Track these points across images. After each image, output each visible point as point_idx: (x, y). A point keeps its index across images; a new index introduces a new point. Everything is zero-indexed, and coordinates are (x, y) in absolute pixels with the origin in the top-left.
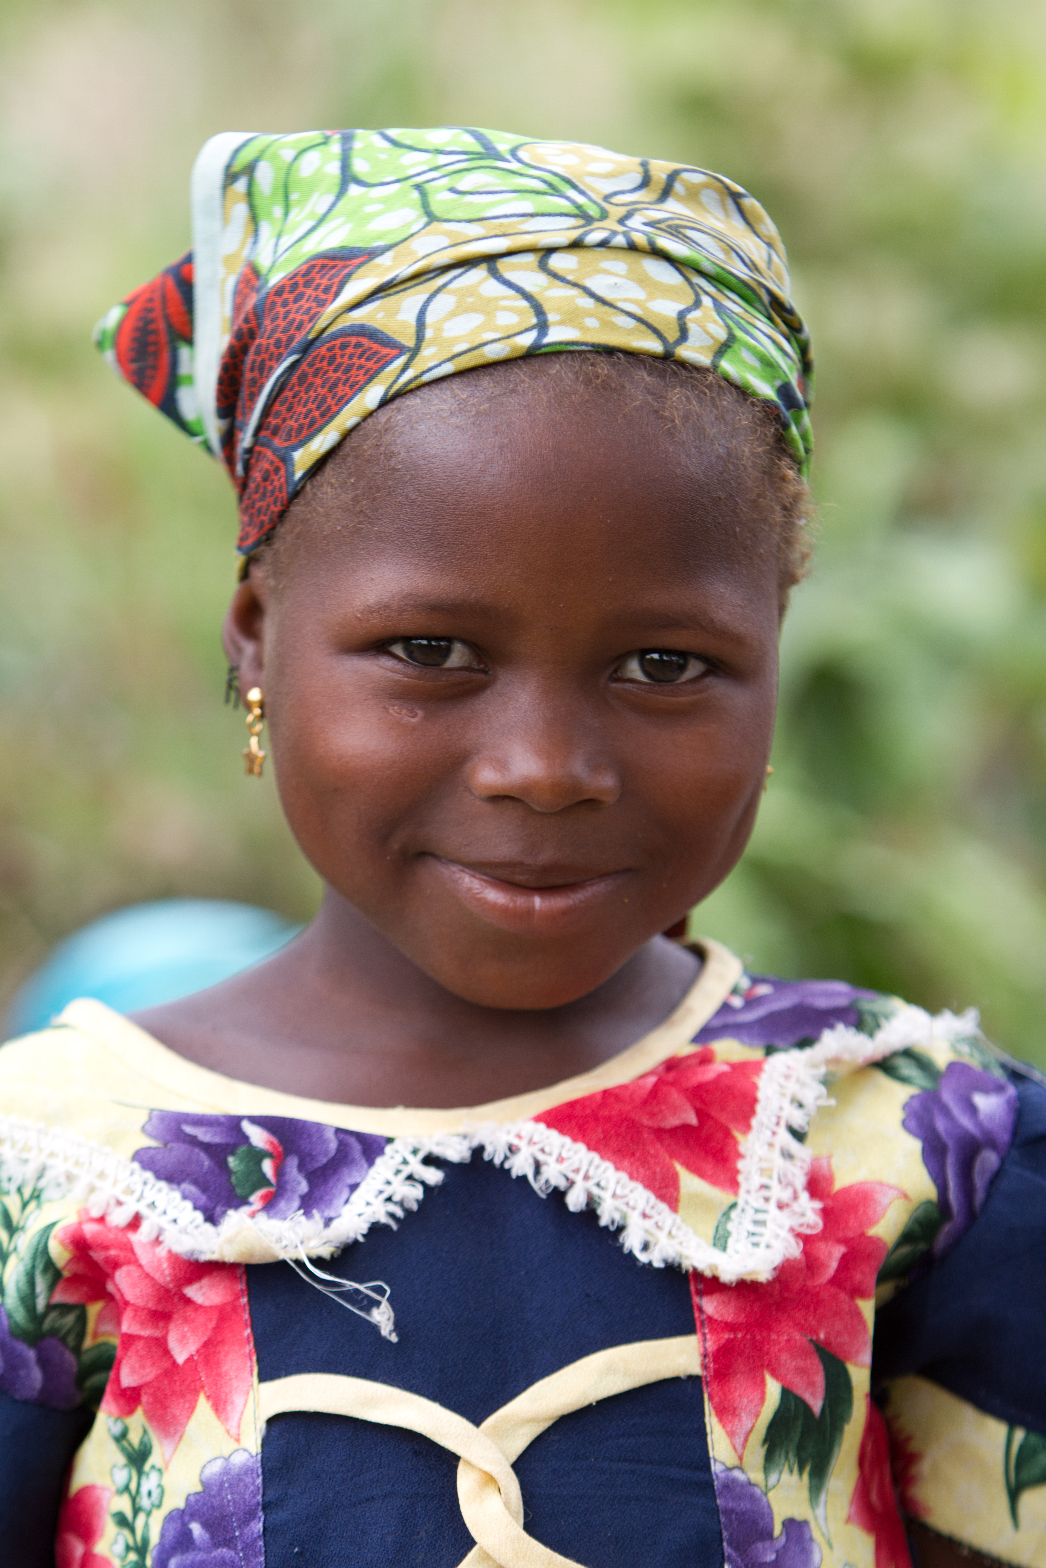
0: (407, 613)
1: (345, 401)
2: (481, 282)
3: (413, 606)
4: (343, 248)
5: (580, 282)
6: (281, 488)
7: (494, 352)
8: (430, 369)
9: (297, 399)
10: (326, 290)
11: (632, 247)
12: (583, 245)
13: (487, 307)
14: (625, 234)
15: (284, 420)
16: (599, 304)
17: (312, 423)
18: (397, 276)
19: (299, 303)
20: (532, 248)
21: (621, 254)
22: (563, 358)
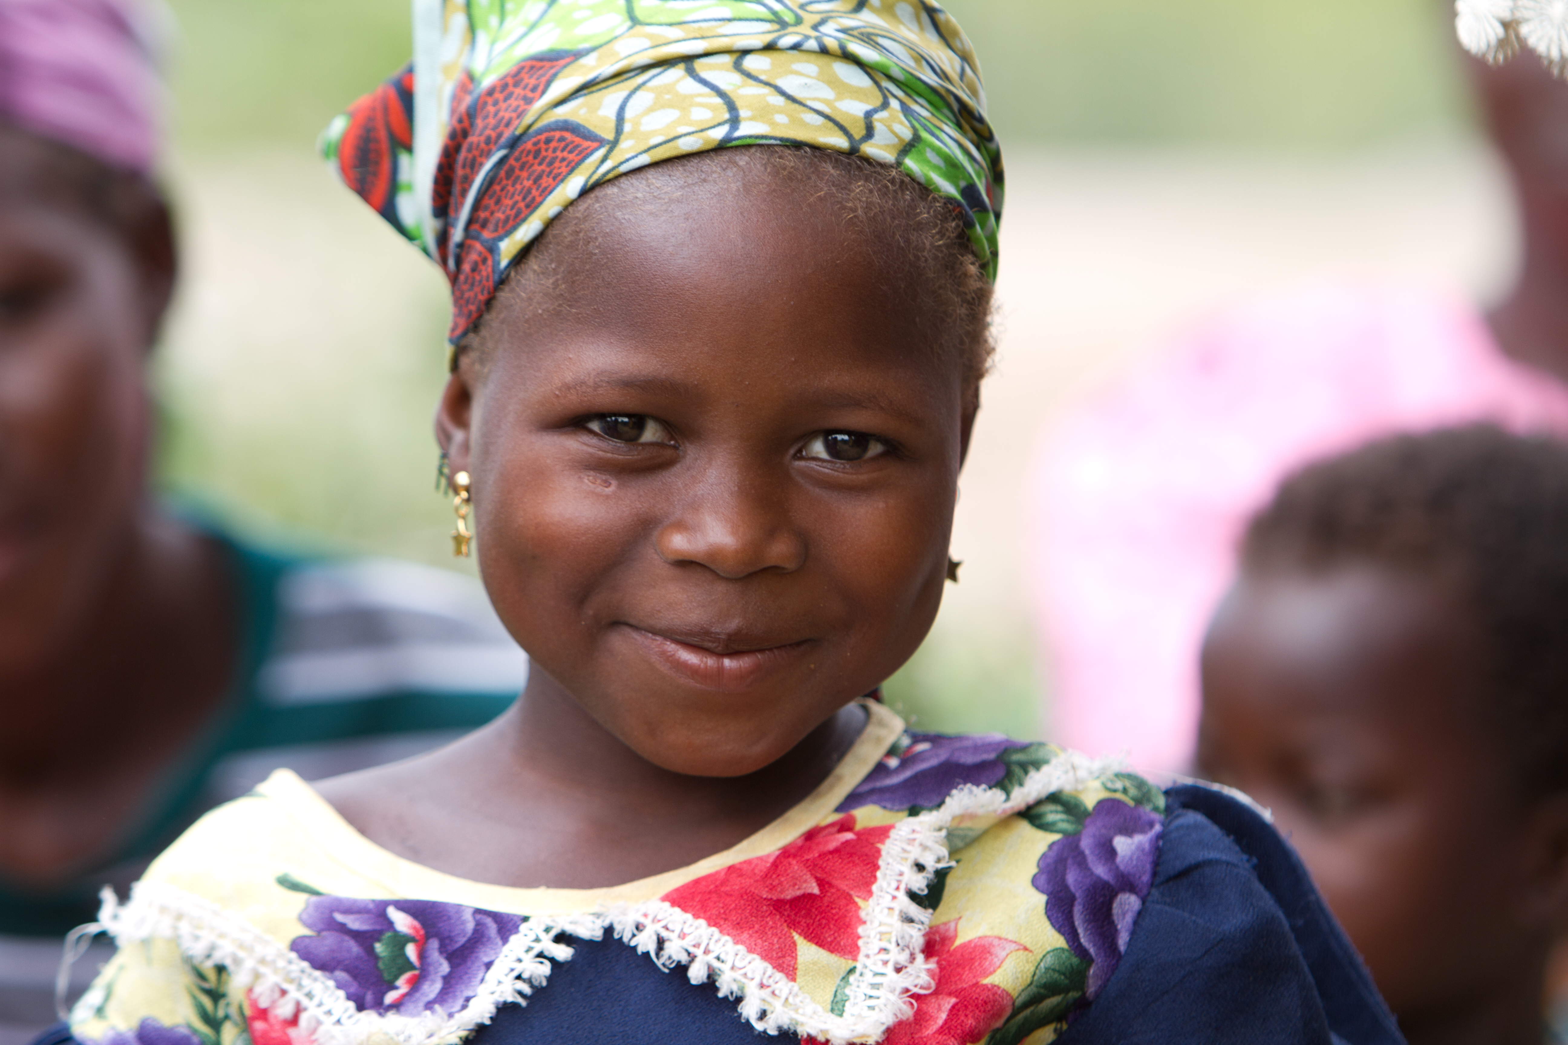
0: (602, 389)
1: (547, 192)
2: (678, 81)
3: (608, 382)
4: (552, 51)
5: (772, 82)
6: (488, 277)
7: (687, 145)
8: (627, 160)
9: (504, 192)
10: (534, 89)
11: (824, 51)
12: (777, 47)
13: (683, 103)
14: (817, 38)
15: (492, 213)
16: (789, 102)
17: (517, 216)
18: (600, 74)
19: (509, 102)
20: (728, 50)
21: (813, 57)
22: (753, 150)
